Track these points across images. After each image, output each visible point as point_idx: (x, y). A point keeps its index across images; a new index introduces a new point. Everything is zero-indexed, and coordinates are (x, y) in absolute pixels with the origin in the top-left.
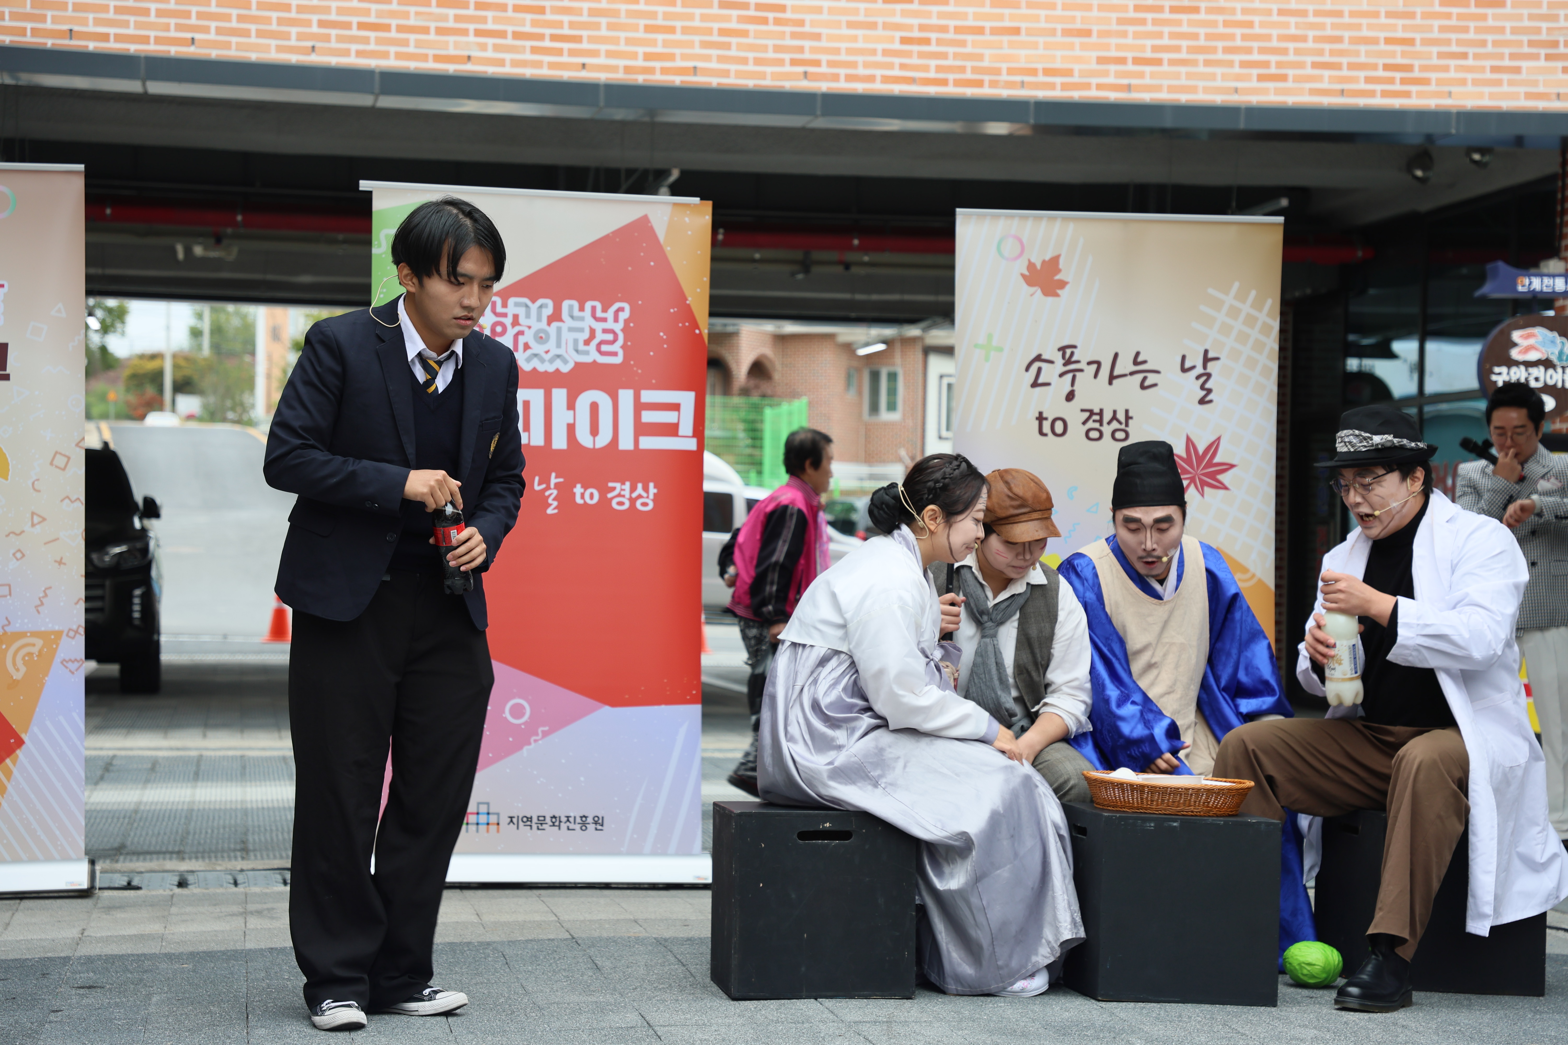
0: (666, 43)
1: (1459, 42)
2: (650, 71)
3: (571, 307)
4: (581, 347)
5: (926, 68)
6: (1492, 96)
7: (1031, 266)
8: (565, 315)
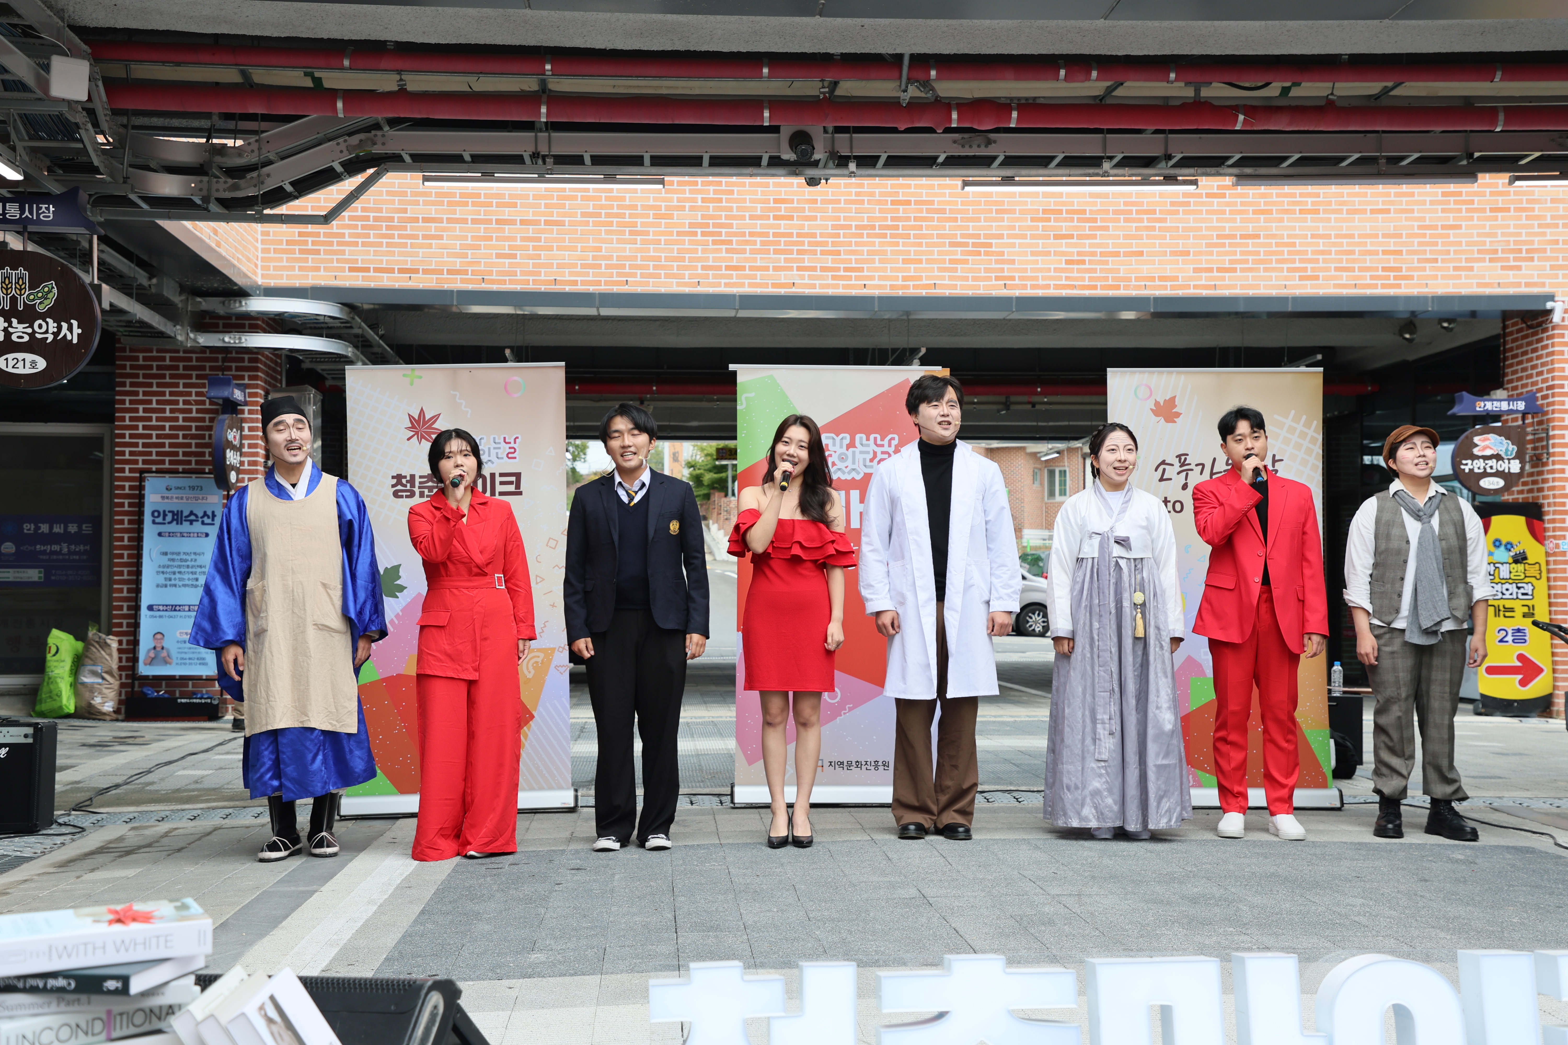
0: (916, 270)
1: (1431, 252)
2: (907, 287)
3: (861, 438)
4: (868, 463)
5: (1083, 279)
6: (1454, 286)
7: (1157, 403)
8: (857, 444)
